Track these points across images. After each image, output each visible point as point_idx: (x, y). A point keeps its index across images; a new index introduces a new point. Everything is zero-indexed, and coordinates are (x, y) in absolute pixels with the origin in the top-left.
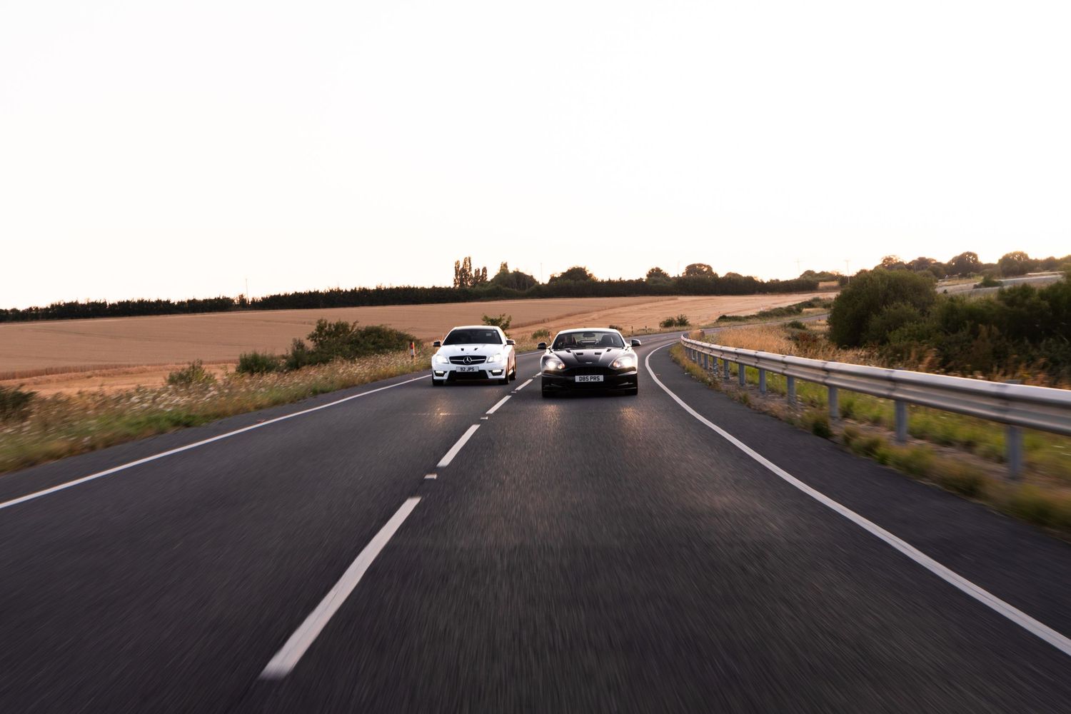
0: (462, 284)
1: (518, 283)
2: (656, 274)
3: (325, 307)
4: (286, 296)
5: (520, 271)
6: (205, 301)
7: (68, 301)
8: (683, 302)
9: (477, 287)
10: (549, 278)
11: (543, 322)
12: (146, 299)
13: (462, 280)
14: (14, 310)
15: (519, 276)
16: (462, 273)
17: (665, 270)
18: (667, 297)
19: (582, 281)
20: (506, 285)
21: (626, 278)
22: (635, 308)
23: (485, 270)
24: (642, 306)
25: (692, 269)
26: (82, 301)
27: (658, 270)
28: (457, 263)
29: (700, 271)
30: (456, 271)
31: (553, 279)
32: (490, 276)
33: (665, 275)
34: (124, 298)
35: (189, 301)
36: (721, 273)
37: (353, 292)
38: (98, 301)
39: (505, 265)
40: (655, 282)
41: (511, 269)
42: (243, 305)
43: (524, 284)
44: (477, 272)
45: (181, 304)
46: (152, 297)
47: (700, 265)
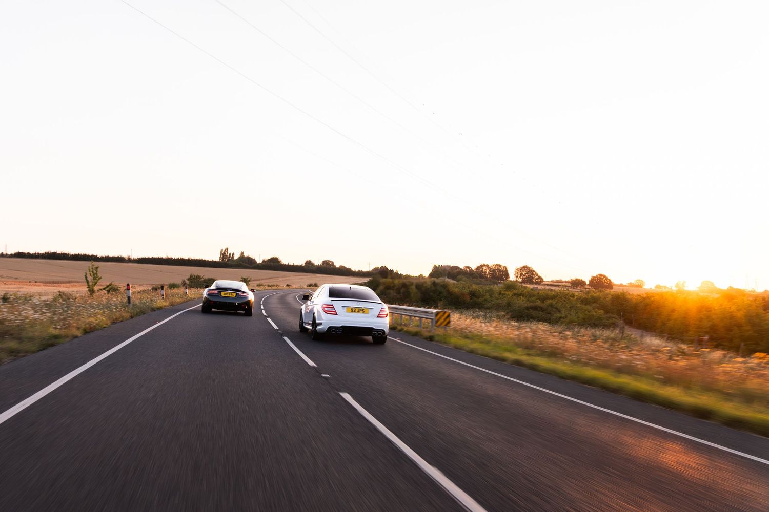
0: (223, 260)
1: (248, 261)
2: (309, 263)
3: (164, 265)
4: (148, 258)
5: (250, 256)
6: (113, 257)
7: (52, 251)
8: (318, 277)
9: (230, 262)
10: (262, 261)
11: (259, 280)
12: (87, 254)
13: (223, 258)
14: (28, 253)
15: (248, 258)
16: (223, 255)
17: (313, 261)
18: (310, 274)
19: (276, 264)
20: (243, 262)
21: (296, 264)
22: (297, 277)
23: (233, 254)
24: (301, 277)
25: (325, 262)
26: (59, 252)
27: (310, 261)
28: (222, 250)
29: (328, 264)
30: (221, 253)
31: (264, 261)
32: (236, 257)
33: (313, 264)
34: (77, 253)
35: (106, 257)
36: (337, 265)
37: (178, 259)
38: (66, 253)
39: (242, 253)
40: (308, 267)
41: (246, 255)
42: (129, 260)
43: (251, 262)
44: (230, 254)
45: (102, 257)
46: (90, 253)
47: (329, 261)
